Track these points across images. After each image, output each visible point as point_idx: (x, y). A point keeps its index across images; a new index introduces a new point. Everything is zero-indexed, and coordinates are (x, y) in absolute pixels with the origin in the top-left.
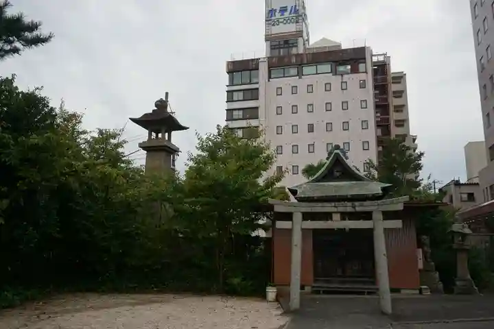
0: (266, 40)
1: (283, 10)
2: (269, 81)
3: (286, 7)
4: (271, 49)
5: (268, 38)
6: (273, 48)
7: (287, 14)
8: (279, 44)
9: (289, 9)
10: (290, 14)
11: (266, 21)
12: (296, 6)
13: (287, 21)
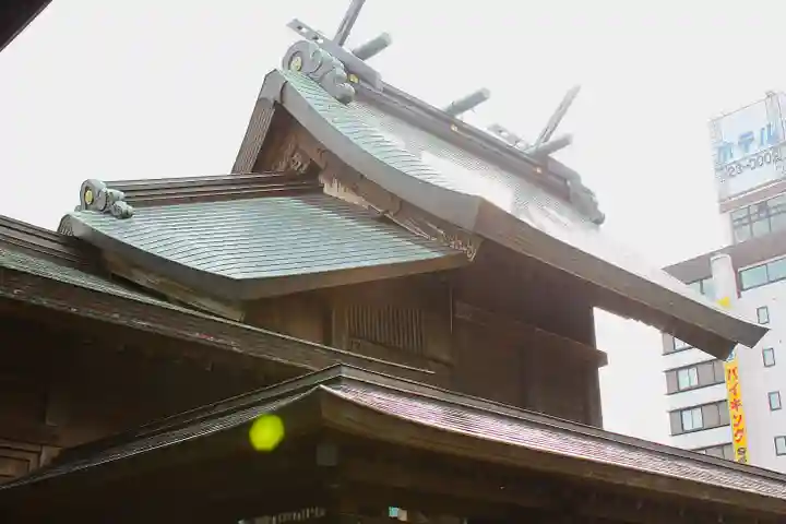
0: (723, 210)
1: (746, 140)
2: (739, 296)
3: (751, 133)
4: (735, 228)
5: (726, 206)
6: (737, 225)
7: (754, 148)
8: (749, 216)
9: (757, 135)
10: (762, 143)
11: (717, 170)
12: (769, 126)
13: (757, 162)
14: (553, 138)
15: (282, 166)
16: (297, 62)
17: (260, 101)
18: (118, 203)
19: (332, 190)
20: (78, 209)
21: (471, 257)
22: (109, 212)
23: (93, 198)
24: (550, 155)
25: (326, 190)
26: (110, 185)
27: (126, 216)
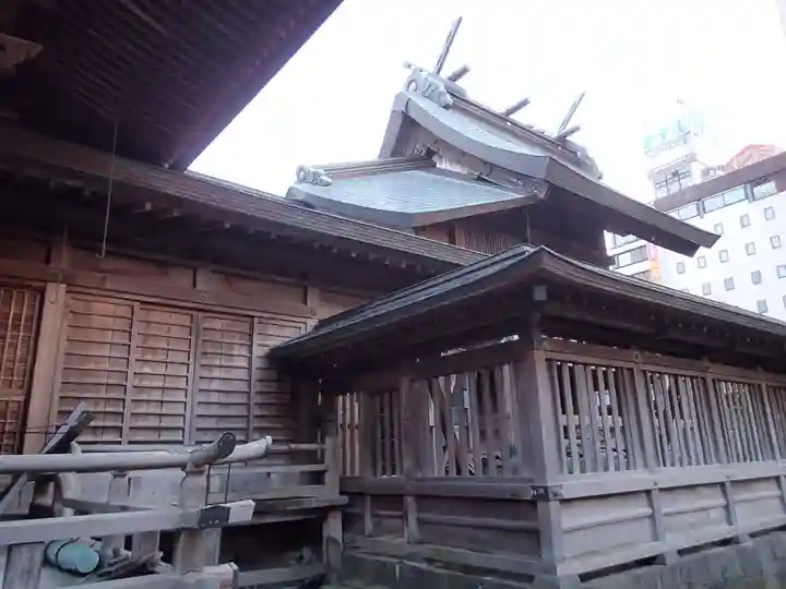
8: (666, 181)
14: (568, 127)
15: (409, 152)
16: (413, 85)
17: (393, 112)
18: (323, 177)
19: (443, 165)
20: (296, 183)
21: (542, 196)
22: (316, 184)
23: (305, 176)
24: (568, 138)
25: (438, 166)
26: (315, 167)
27: (328, 184)
